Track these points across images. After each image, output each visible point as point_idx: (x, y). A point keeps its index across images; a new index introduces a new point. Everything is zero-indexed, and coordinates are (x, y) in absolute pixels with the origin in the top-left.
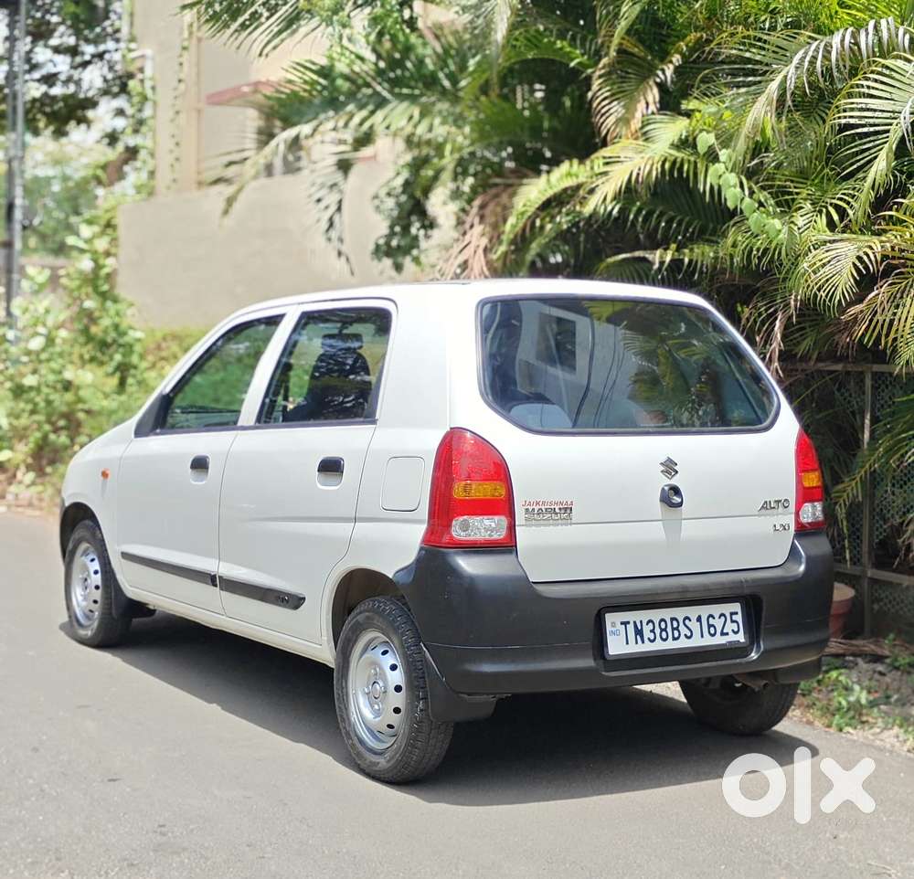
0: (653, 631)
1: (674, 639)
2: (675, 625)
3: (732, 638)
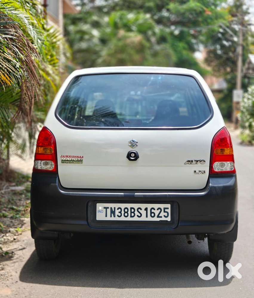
0: (120, 212)
1: (131, 217)
2: (133, 210)
3: (163, 219)
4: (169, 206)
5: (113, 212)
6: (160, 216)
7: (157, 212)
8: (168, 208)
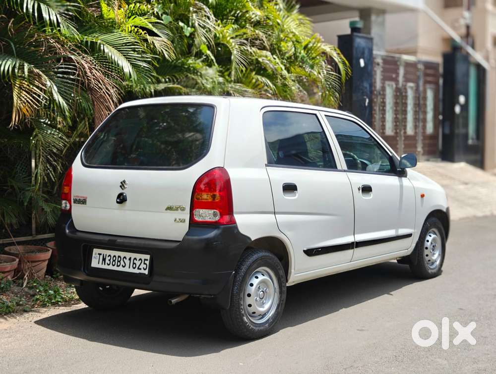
0: (110, 260)
1: (117, 266)
2: (119, 259)
3: (142, 271)
4: (148, 257)
5: (104, 260)
6: (140, 267)
7: (138, 263)
8: (147, 260)
